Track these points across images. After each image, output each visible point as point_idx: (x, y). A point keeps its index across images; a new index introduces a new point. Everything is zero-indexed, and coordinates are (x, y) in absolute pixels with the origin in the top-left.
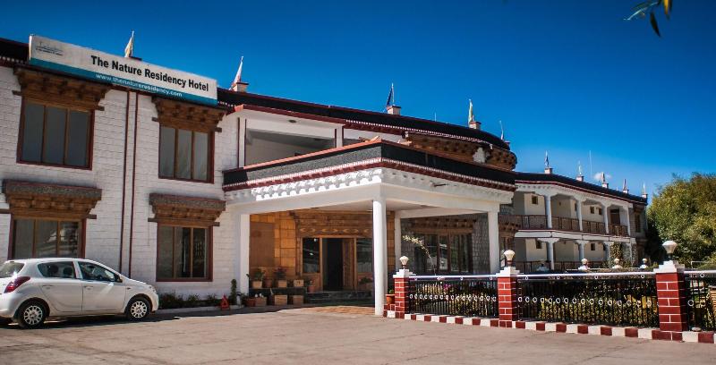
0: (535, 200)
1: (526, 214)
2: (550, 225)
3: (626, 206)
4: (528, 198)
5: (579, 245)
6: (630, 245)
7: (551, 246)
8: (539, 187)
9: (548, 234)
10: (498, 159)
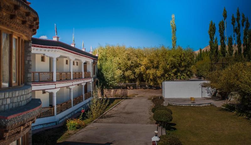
0: (43, 59)
1: (36, 71)
2: (55, 79)
3: (90, 61)
4: (38, 58)
5: (70, 89)
6: (91, 82)
7: (55, 95)
8: (48, 51)
9: (53, 86)
10: (12, 17)
